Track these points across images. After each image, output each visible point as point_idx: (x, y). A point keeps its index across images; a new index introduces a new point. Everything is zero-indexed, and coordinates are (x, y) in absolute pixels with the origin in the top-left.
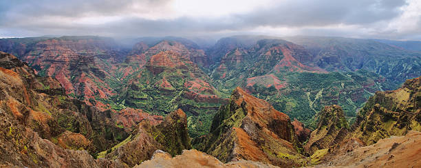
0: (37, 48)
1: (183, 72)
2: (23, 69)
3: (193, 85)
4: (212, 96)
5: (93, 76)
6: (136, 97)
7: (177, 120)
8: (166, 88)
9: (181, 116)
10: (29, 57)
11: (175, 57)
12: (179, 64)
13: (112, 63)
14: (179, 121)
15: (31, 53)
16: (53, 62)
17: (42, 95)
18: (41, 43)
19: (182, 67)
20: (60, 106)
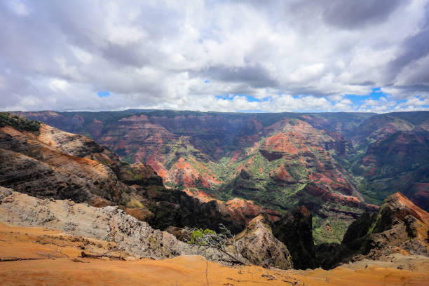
0: (120, 127)
1: (308, 161)
2: (103, 155)
3: (322, 179)
4: (349, 197)
5: (194, 160)
6: (245, 186)
7: (299, 219)
8: (284, 178)
9: (305, 215)
10: (108, 138)
11: (297, 141)
12: (303, 150)
13: (217, 144)
14: (302, 220)
15: (110, 133)
16: (142, 143)
17: (134, 187)
18: (125, 119)
19: (306, 154)
20: (157, 199)
